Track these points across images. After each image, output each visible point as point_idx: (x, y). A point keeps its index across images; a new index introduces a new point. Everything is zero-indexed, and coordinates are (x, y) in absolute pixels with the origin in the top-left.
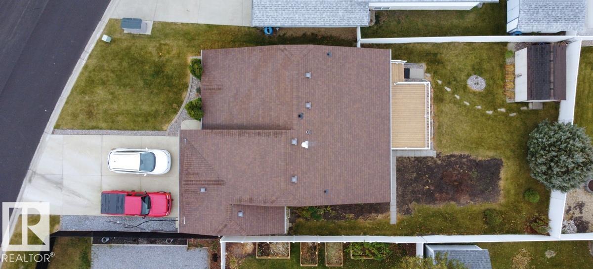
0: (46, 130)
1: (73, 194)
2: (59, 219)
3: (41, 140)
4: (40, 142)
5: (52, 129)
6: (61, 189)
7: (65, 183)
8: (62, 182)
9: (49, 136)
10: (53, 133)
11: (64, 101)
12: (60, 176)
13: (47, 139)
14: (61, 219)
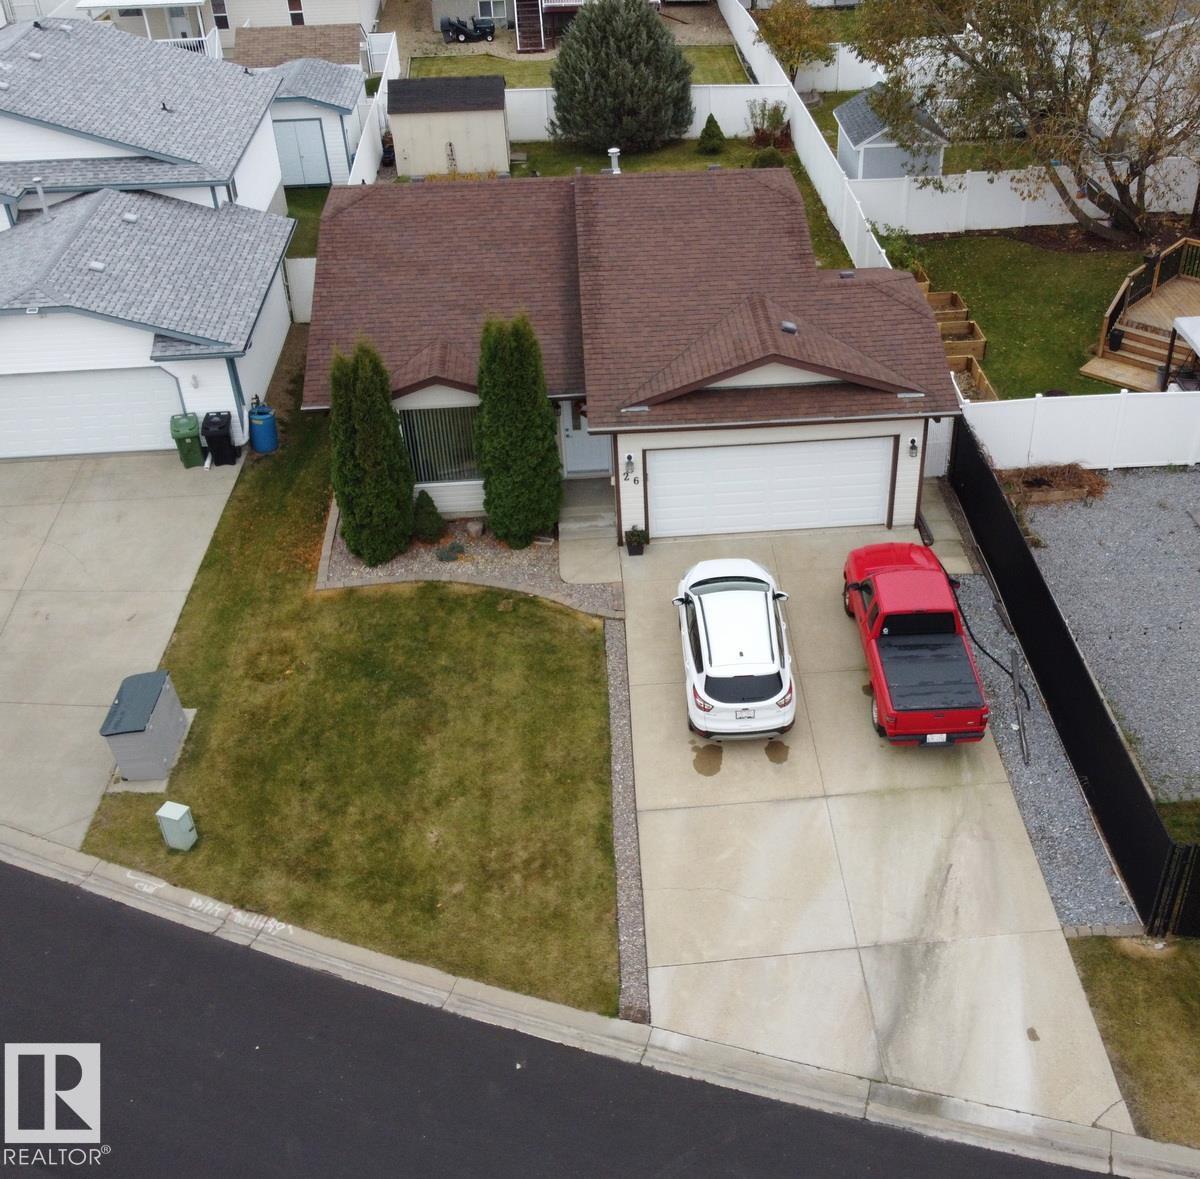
0: (629, 1055)
1: (941, 894)
2: (1086, 940)
3: (686, 1074)
4: (697, 1076)
5: (619, 1025)
6: (931, 948)
7: (893, 931)
8: (893, 945)
9: (659, 1037)
10: (643, 1017)
11: (467, 985)
12: (868, 959)
13: (676, 1042)
14: (1085, 931)
